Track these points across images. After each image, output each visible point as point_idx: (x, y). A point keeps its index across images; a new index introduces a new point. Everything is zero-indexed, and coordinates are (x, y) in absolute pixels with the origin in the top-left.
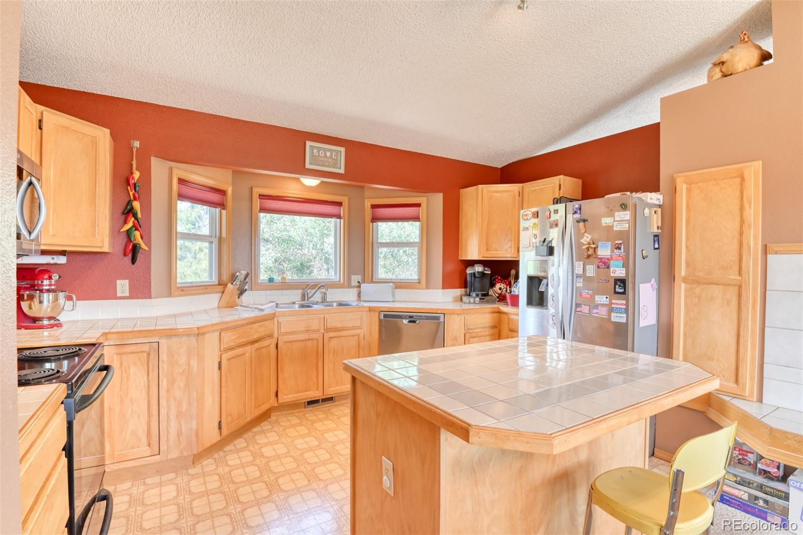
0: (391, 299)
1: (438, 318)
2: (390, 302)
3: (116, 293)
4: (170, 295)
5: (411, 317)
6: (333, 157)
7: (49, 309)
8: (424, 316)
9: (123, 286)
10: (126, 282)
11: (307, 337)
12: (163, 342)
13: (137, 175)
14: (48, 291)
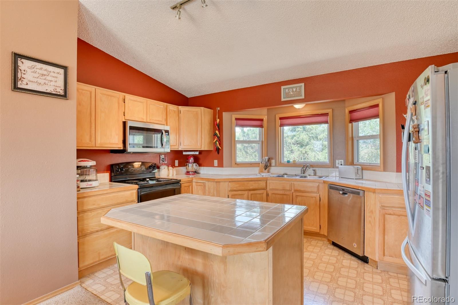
0: (354, 177)
1: (358, 193)
2: (354, 179)
3: (214, 165)
4: (231, 166)
5: (343, 190)
6: (298, 90)
7: (191, 169)
8: (351, 191)
9: (216, 162)
10: (217, 161)
11: (283, 193)
12: (207, 183)
13: (218, 121)
14: (191, 163)
